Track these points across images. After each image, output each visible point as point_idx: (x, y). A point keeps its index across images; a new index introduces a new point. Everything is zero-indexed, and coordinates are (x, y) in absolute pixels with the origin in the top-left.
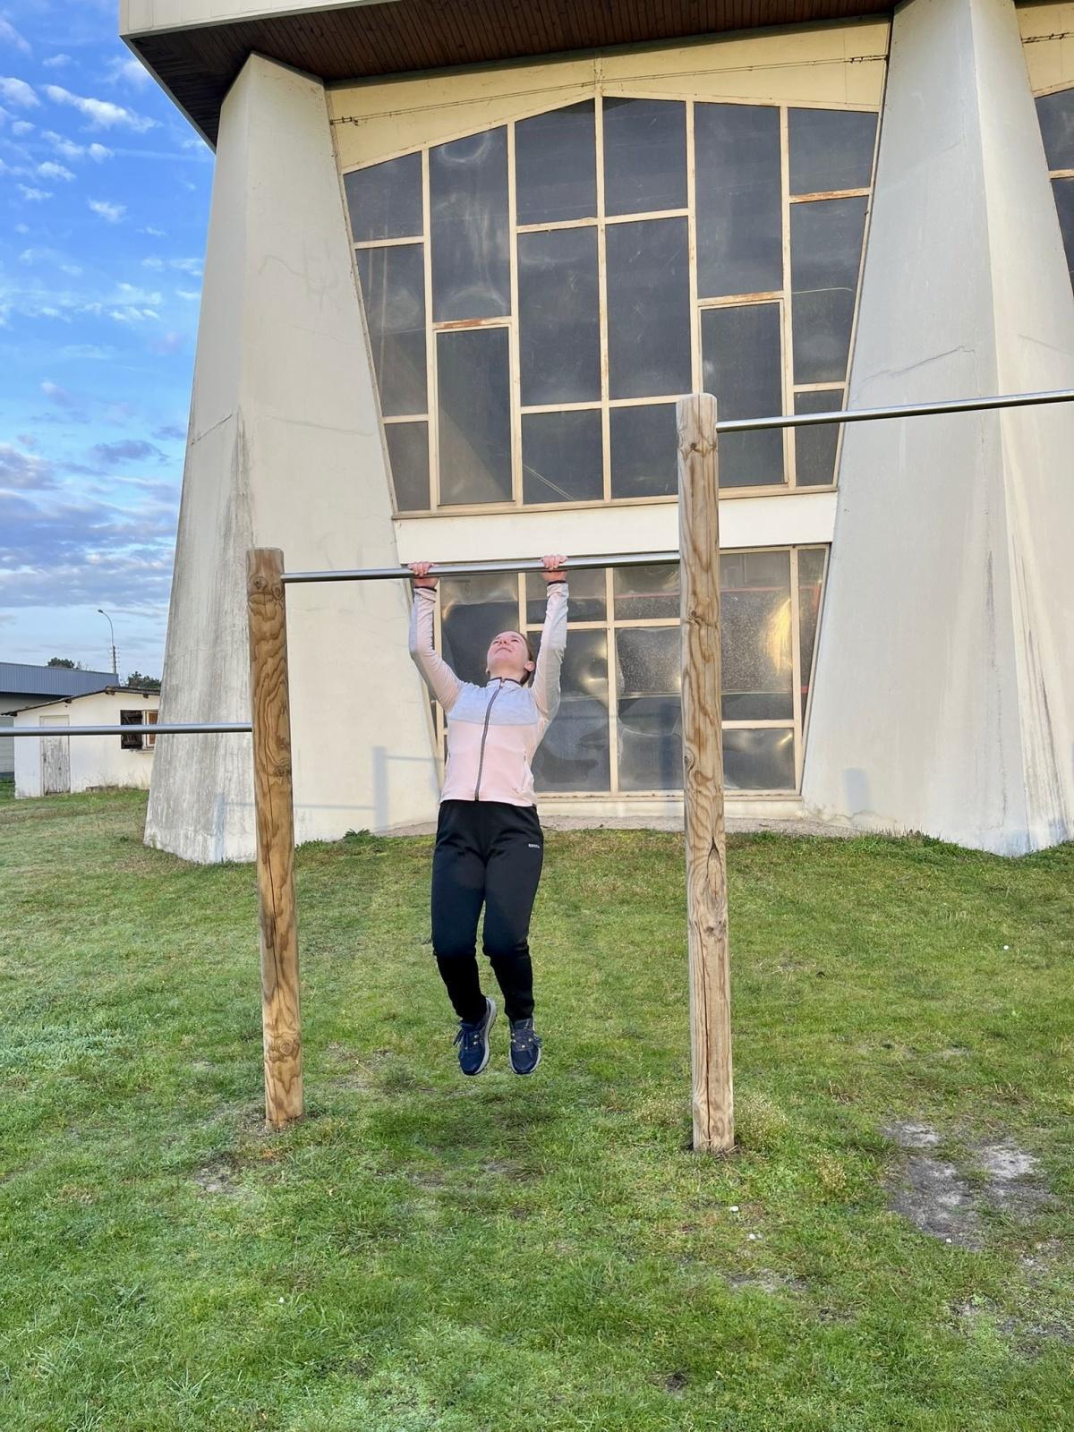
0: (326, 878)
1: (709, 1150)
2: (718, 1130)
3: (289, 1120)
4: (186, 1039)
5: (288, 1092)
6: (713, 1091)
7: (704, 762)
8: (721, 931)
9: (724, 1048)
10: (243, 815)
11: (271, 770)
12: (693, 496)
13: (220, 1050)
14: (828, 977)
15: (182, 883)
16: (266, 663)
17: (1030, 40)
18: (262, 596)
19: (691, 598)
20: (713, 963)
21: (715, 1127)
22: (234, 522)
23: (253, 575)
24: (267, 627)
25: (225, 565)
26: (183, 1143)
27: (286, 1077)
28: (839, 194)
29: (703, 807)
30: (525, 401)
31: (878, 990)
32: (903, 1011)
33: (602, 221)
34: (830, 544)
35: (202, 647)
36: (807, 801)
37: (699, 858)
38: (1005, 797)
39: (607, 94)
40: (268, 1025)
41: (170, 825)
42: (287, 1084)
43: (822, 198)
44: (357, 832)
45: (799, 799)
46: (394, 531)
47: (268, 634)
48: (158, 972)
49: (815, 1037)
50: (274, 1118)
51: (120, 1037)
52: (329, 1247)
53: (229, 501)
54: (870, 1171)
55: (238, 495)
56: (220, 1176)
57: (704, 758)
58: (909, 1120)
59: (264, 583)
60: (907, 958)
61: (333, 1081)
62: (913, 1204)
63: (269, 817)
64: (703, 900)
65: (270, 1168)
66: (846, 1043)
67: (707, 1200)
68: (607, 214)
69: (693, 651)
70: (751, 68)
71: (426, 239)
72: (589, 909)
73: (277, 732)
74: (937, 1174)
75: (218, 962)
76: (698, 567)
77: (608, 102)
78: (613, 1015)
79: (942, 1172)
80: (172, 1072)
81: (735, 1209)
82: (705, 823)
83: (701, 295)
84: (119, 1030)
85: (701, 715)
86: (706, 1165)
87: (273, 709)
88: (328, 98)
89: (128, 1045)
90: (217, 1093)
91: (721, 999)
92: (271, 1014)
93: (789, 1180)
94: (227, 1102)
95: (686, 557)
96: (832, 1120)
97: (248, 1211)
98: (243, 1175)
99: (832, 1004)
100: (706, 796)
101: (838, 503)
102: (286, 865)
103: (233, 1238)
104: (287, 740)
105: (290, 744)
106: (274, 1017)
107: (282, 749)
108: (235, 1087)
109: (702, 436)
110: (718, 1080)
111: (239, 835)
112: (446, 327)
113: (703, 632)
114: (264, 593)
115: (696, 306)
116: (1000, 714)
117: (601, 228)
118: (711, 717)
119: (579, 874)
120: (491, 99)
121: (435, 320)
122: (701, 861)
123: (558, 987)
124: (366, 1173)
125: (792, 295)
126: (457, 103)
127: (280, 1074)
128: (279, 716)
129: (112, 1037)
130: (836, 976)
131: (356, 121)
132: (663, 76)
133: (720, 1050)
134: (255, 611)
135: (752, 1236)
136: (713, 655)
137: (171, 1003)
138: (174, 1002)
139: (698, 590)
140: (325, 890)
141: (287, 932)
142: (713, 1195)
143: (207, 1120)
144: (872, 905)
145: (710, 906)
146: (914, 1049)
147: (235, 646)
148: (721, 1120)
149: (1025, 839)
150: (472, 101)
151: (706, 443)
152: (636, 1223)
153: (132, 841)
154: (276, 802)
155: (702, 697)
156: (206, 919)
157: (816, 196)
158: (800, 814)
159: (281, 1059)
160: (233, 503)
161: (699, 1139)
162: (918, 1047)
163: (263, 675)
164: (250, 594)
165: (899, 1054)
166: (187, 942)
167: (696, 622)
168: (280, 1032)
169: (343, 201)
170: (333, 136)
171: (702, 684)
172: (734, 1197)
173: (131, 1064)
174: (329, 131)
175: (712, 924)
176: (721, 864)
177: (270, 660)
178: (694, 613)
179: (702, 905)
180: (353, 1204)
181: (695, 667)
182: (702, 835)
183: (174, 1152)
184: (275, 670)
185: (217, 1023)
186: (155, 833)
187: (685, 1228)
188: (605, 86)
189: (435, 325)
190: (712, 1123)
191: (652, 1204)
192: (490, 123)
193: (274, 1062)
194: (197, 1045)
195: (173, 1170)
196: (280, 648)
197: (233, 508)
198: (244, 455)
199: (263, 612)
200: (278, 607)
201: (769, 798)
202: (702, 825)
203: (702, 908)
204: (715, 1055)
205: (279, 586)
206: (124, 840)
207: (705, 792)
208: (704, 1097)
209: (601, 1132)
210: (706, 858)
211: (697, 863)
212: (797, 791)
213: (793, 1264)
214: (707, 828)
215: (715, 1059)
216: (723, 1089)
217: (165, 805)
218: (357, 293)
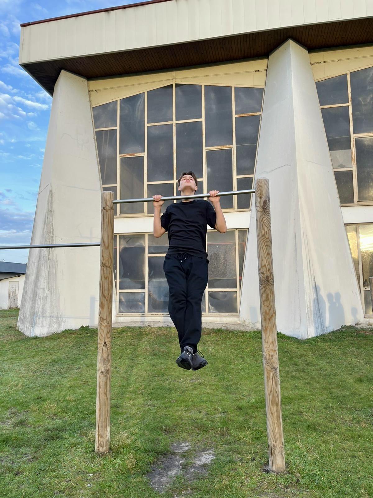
1: (98, 452)
2: (101, 445)
6: (100, 431)
7: (103, 314)
8: (106, 373)
9: (105, 415)
10: (43, 320)
12: (103, 224)
14: (202, 385)
15: (15, 344)
17: (314, 64)
19: (102, 258)
20: (102, 384)
21: (100, 444)
22: (47, 219)
25: (43, 234)
28: (251, 114)
29: (102, 329)
30: (149, 181)
31: (215, 390)
33: (174, 122)
34: (249, 228)
35: (36, 261)
36: (241, 317)
37: (100, 347)
38: (300, 318)
39: (177, 83)
41: (23, 323)
43: (246, 115)
44: (85, 326)
45: (238, 317)
49: (177, 408)
53: (46, 213)
55: (48, 211)
57: (103, 312)
58: (185, 441)
62: (158, 474)
64: (101, 361)
66: (186, 411)
67: (83, 471)
68: (176, 120)
69: (102, 276)
70: (223, 75)
71: (118, 128)
74: (176, 463)
76: (104, 247)
77: (177, 85)
79: (179, 462)
81: (91, 475)
83: (206, 146)
85: (103, 297)
86: (92, 458)
88: (88, 84)
93: (117, 465)
96: (153, 441)
100: (103, 326)
101: (251, 215)
109: (107, 205)
110: (102, 427)
111: (41, 327)
112: (124, 156)
113: (105, 269)
115: (205, 149)
116: (299, 289)
117: (174, 124)
118: (107, 298)
120: (140, 84)
121: (120, 153)
125: (236, 146)
126: (129, 86)
130: (205, 384)
131: (97, 91)
132: (194, 77)
133: (103, 415)
135: (88, 485)
136: (108, 277)
139: (104, 255)
142: (87, 469)
145: (103, 364)
146: (208, 413)
147: (44, 262)
148: (103, 441)
149: (307, 333)
150: (134, 85)
151: (108, 207)
153: (12, 328)
155: (104, 291)
157: (244, 115)
158: (239, 322)
160: (47, 213)
161: (97, 448)
165: (201, 415)
167: (103, 266)
169: (92, 116)
170: (90, 97)
171: (104, 287)
174: (88, 94)
175: (103, 370)
176: (107, 349)
178: (103, 263)
179: (100, 363)
181: (102, 281)
182: (101, 339)
186: (20, 326)
187: (66, 482)
188: (176, 80)
189: (120, 155)
190: (99, 442)
192: (140, 92)
197: (47, 215)
198: (51, 197)
201: (228, 316)
202: (102, 336)
203: (100, 365)
204: (102, 417)
206: (10, 327)
207: (103, 324)
208: (98, 433)
212: (238, 314)
215: (101, 419)
216: (104, 430)
217: (23, 315)
218: (95, 145)
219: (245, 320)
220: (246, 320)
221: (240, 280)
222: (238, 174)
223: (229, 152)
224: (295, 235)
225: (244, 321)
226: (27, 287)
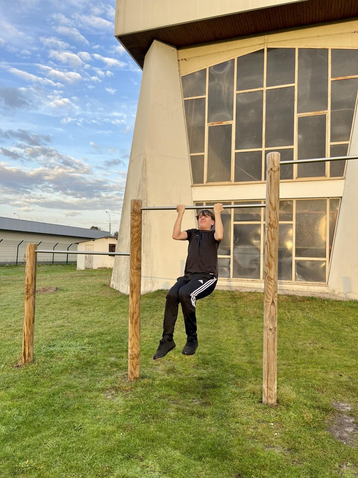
1: (267, 404)
2: (270, 397)
3: (134, 378)
4: (110, 350)
5: (135, 369)
6: (269, 384)
7: (271, 274)
8: (274, 330)
9: (274, 369)
11: (135, 268)
12: (270, 185)
13: (119, 354)
14: (324, 349)
16: (135, 234)
18: (134, 214)
19: (268, 218)
20: (271, 340)
21: (270, 396)
22: (141, 187)
23: (132, 208)
24: (136, 224)
26: (103, 382)
27: (134, 365)
28: (349, 77)
29: (270, 288)
30: (236, 148)
31: (342, 355)
32: (349, 364)
33: (265, 88)
34: (342, 197)
37: (268, 305)
39: (269, 47)
40: (130, 348)
41: (118, 281)
42: (135, 367)
43: (343, 79)
45: (327, 285)
46: (192, 191)
47: (136, 226)
48: (105, 328)
49: (315, 370)
50: (130, 377)
51: (91, 347)
52: (139, 420)
53: (140, 180)
54: (323, 417)
56: (112, 393)
57: (271, 272)
58: (342, 401)
59: (135, 210)
60: (356, 345)
61: (151, 368)
62: (336, 430)
63: (133, 283)
64: (269, 319)
65: (127, 393)
66: (326, 373)
67: (263, 420)
69: (269, 236)
70: (318, 36)
71: (206, 96)
72: (246, 319)
73: (137, 256)
74: (347, 421)
75: (125, 326)
76: (271, 208)
77: (269, 49)
78: (246, 355)
79: (349, 420)
80: (104, 360)
81: (272, 424)
82: (270, 293)
83: (298, 112)
84: (91, 345)
86: (265, 408)
87: (136, 249)
88: (178, 53)
89: (93, 350)
90: (116, 368)
91: (273, 353)
92: (131, 344)
93: (293, 417)
94: (119, 371)
95: (267, 205)
96: (314, 398)
97: (118, 405)
98: (118, 394)
99: (324, 359)
100: (271, 285)
101: (345, 183)
102: (138, 298)
103: (111, 413)
104: (140, 259)
106: (132, 345)
107: (138, 261)
108: (121, 366)
109: (274, 166)
110: (271, 380)
112: (212, 124)
113: (272, 230)
114: (135, 213)
115: (296, 116)
117: (265, 91)
118: (274, 258)
119: (245, 306)
120: (230, 50)
121: (208, 122)
122: (268, 306)
123: (230, 344)
124: (155, 398)
125: (331, 112)
126: (219, 52)
127: (133, 363)
128: (138, 251)
129: (89, 347)
130: (328, 349)
131: (186, 60)
132: (287, 40)
133: (272, 370)
134: (132, 219)
135: (276, 434)
136: (275, 238)
137: (107, 338)
138: (109, 338)
139: (271, 216)
140: (161, 306)
141: (137, 319)
142: (266, 419)
143: (111, 376)
144: (347, 325)
145: (271, 321)
146: (350, 377)
148: (272, 394)
150: (223, 52)
151: (275, 168)
152: (237, 424)
153: (106, 286)
154: (135, 278)
155: (271, 252)
157: (341, 78)
158: (327, 291)
159: (133, 359)
161: (264, 400)
162: (352, 377)
163: (134, 238)
164: (131, 213)
165: (344, 378)
166: (117, 319)
167: (270, 227)
168: (133, 350)
169: (181, 85)
170: (179, 66)
171: (271, 247)
172: (272, 420)
173: (93, 356)
174: (177, 63)
175: (271, 327)
176: (275, 308)
177: (136, 234)
178: (269, 224)
179: (268, 320)
180: (149, 407)
181: (269, 242)
182: (269, 297)
183: (100, 385)
184: (137, 237)
185: (120, 345)
186: (113, 284)
187: (253, 428)
188: (268, 44)
189: (208, 124)
190: (269, 394)
191: (244, 419)
192: (229, 58)
193: (131, 359)
194: (113, 352)
195: (99, 390)
196: (139, 230)
197: (141, 183)
198: (145, 166)
199: (135, 219)
200: (139, 218)
201: (316, 285)
203: (268, 322)
204: (270, 372)
205: (140, 211)
206: (104, 285)
207: (271, 283)
208: (266, 386)
209: (233, 393)
210: (270, 305)
211: (267, 307)
212: (326, 283)
213: (287, 444)
214: (271, 295)
215: (270, 373)
216: (273, 383)
218: (184, 114)
219: (335, 289)
220: (336, 289)
221: (329, 250)
222: (331, 141)
223: (324, 117)
225: (334, 290)
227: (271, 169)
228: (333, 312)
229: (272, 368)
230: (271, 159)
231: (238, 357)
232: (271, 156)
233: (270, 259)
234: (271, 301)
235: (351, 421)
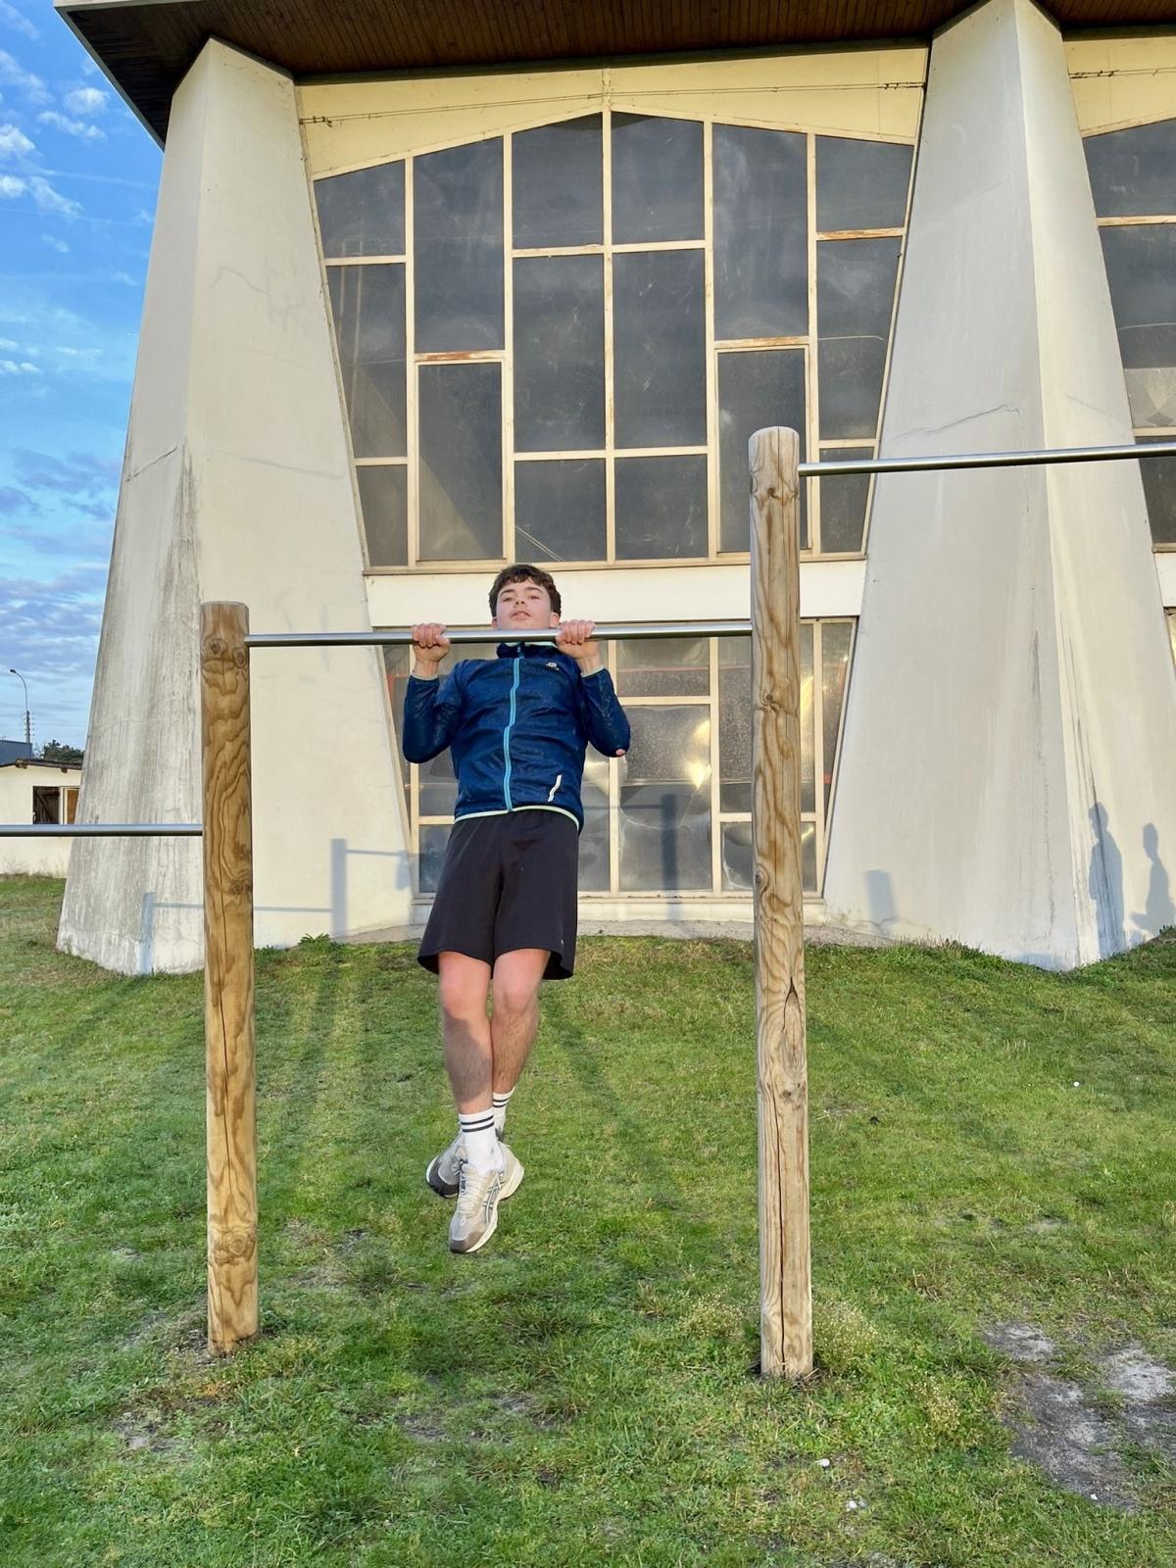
0: (278, 995)
1: (783, 1377)
2: (794, 1350)
3: (240, 1340)
4: (104, 1217)
5: (238, 1304)
6: (789, 1301)
7: (781, 883)
8: (800, 1096)
9: (802, 1244)
11: (226, 885)
12: (769, 552)
13: (148, 1233)
14: (883, 1125)
15: (102, 1000)
16: (222, 748)
17: (1078, 76)
18: (219, 663)
19: (765, 676)
20: (789, 1136)
21: (791, 1347)
23: (207, 638)
24: (225, 703)
25: (164, 623)
26: (97, 1374)
27: (236, 1285)
28: (870, 233)
29: (779, 940)
30: (518, 448)
31: (944, 1141)
32: (979, 1170)
33: (609, 248)
34: (858, 617)
35: (134, 717)
36: (829, 904)
37: (774, 1004)
38: (1053, 905)
39: (617, 108)
40: (214, 1217)
41: (89, 927)
42: (237, 1294)
43: (852, 236)
44: (314, 938)
45: (821, 902)
46: (365, 589)
47: (226, 712)
48: (69, 1122)
49: (883, 1207)
50: (219, 1338)
51: (18, 1216)
52: (299, 1539)
53: (171, 547)
54: (983, 1400)
55: (182, 541)
56: (146, 1424)
57: (780, 878)
58: (1014, 1321)
59: (222, 646)
60: (968, 1098)
61: (294, 1275)
62: (1040, 1444)
63: (222, 947)
64: (779, 1058)
65: (215, 1413)
66: (920, 1213)
67: (789, 1452)
68: (615, 242)
69: (769, 744)
70: (776, 90)
71: (408, 259)
72: (595, 1036)
73: (235, 837)
74: (1060, 1398)
75: (146, 1108)
76: (776, 640)
77: (619, 119)
78: (638, 1178)
79: (1066, 1396)
80: (84, 1265)
81: (825, 1462)
82: (781, 959)
83: (717, 337)
84: (15, 1206)
85: (778, 823)
86: (782, 1398)
87: (232, 808)
88: (298, 95)
89: (27, 1226)
90: (140, 1295)
91: (799, 1182)
92: (219, 1203)
93: (886, 1418)
94: (156, 1308)
95: (760, 627)
96: (924, 1327)
97: (187, 1480)
98: (178, 1422)
99: (894, 1160)
100: (782, 926)
101: (867, 572)
102: (243, 1008)
103: (166, 1524)
104: (248, 847)
105: (250, 852)
106: (223, 1206)
107: (241, 859)
108: (165, 1287)
109: (782, 479)
110: (794, 1286)
111: (174, 942)
112: (430, 359)
113: (781, 721)
114: (222, 659)
115: (713, 348)
116: (1047, 812)
117: (608, 256)
118: (790, 826)
119: (580, 991)
120: (485, 106)
121: (417, 350)
122: (775, 1007)
124: (343, 1419)
125: (819, 342)
126: (447, 108)
127: (229, 1280)
128: (238, 818)
129: (7, 1214)
130: (892, 1122)
131: (330, 122)
132: (677, 92)
133: (798, 1246)
134: (209, 683)
135: (852, 1505)
136: (792, 750)
137: (84, 1166)
138: (90, 1165)
139: (776, 667)
140: (277, 1011)
141: (243, 1094)
142: (797, 1444)
143: (129, 1336)
144: (915, 1030)
145: (787, 1064)
146: (1001, 1221)
147: (174, 718)
148: (798, 1337)
149: (1074, 952)
151: (786, 489)
152: (705, 1490)
153: (42, 945)
154: (231, 926)
155: (779, 802)
156: (131, 1047)
157: (845, 235)
158: (822, 919)
159: (230, 1261)
160: (176, 550)
161: (769, 1361)
162: (1004, 1217)
163: (219, 763)
164: (204, 660)
165: (985, 1228)
166: (106, 1079)
167: (773, 708)
168: (230, 1225)
169: (313, 211)
170: (304, 141)
171: (779, 787)
172: (822, 1446)
173: (31, 1254)
174: (298, 132)
175: (789, 1087)
176: (800, 1011)
177: (228, 745)
178: (770, 698)
179: (776, 1061)
180: (327, 1471)
181: (771, 765)
182: (778, 975)
183: (86, 1388)
184: (235, 757)
185: (143, 1193)
186: (70, 936)
187: (766, 1498)
188: (615, 100)
189: (417, 357)
190: (786, 1340)
191: (718, 1464)
192: (484, 133)
193: (221, 1265)
194: (117, 1226)
195: (85, 1416)
196: (241, 729)
197: (175, 557)
198: (190, 495)
199: (221, 682)
200: (240, 678)
202: (778, 961)
203: (777, 1068)
204: (791, 1254)
205: (242, 651)
206: (33, 944)
207: (782, 920)
208: (777, 1308)
209: (643, 1349)
210: (782, 1004)
211: (770, 1010)
212: (819, 893)
213: (913, 1547)
214: (783, 966)
215: (791, 1258)
216: (801, 1296)
217: (84, 903)
218: (328, 315)
219: (845, 912)
220: (850, 911)
221: (825, 784)
222: (823, 436)
223: (796, 359)
224: (1036, 640)
225: (843, 915)
226: (94, 808)
227: (771, 492)
228: (862, 986)
229: (798, 1240)
230: (767, 452)
231: (616, 1191)
232: (767, 441)
233: (777, 828)
234: (784, 988)
235: (1072, 1399)
